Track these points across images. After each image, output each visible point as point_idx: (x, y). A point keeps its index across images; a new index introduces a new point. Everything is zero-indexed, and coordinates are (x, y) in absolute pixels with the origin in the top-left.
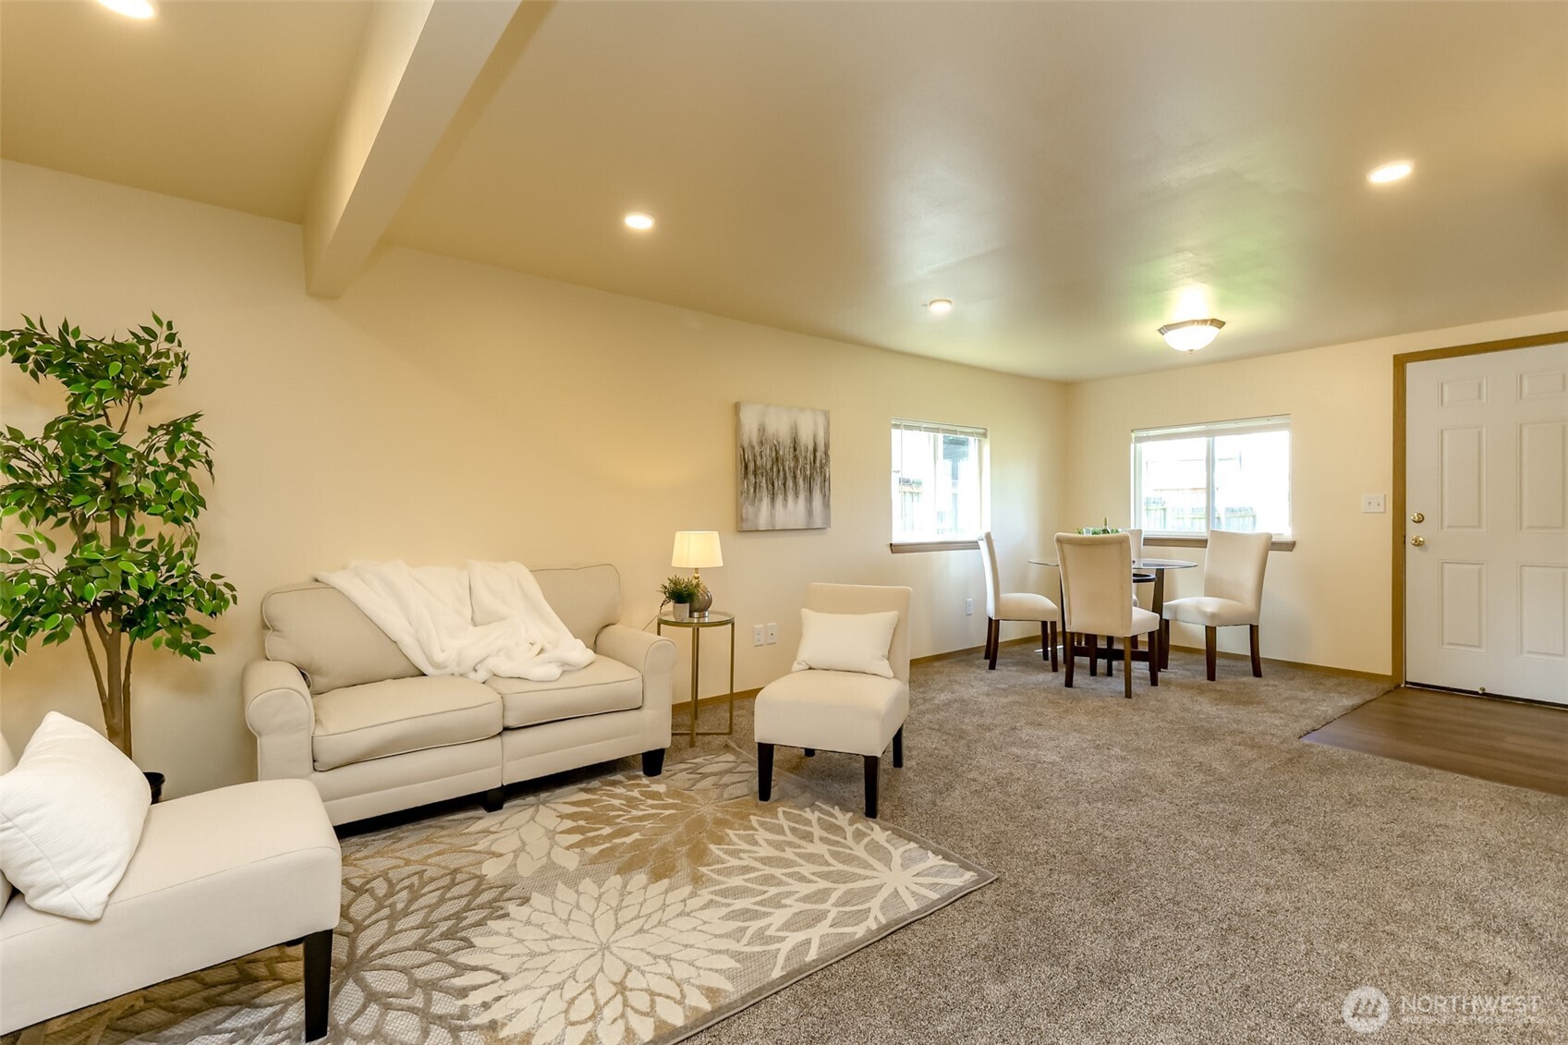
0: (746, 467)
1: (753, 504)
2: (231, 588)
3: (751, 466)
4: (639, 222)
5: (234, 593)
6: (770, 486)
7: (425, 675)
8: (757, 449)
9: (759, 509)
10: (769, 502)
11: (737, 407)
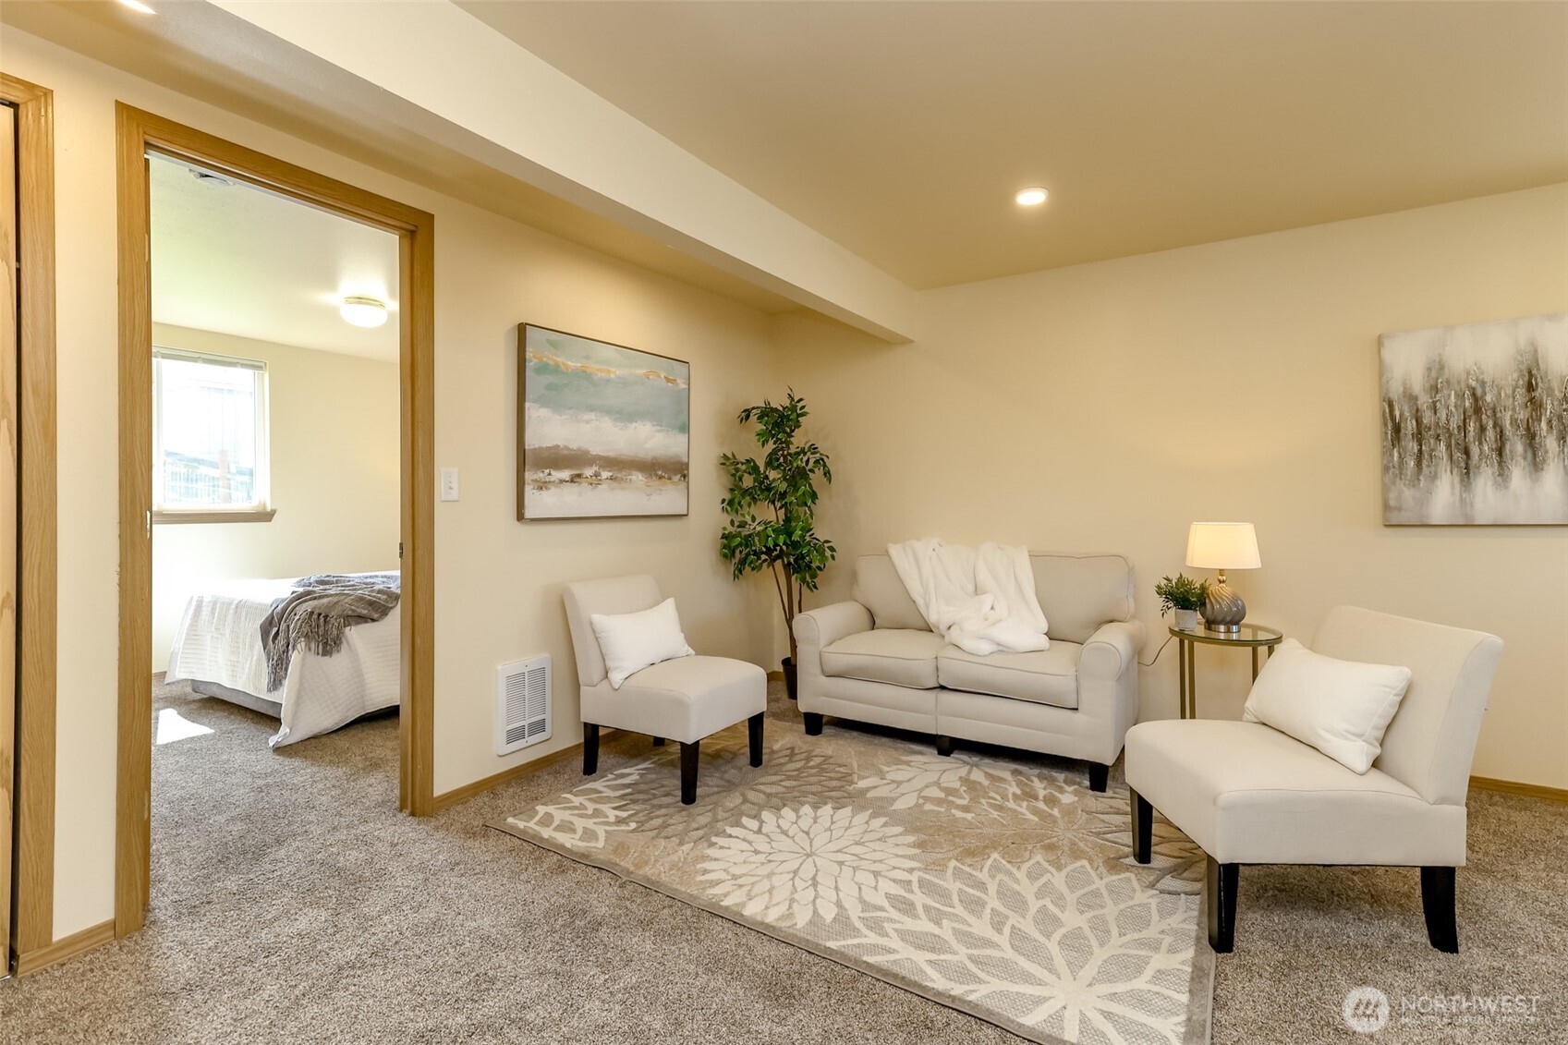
0: (1397, 429)
1: (1414, 482)
2: (832, 549)
3: (1410, 426)
4: (1031, 198)
5: (834, 553)
6: (1458, 455)
7: (932, 631)
8: (1424, 400)
9: (1429, 492)
10: (1457, 479)
11: (1380, 342)
